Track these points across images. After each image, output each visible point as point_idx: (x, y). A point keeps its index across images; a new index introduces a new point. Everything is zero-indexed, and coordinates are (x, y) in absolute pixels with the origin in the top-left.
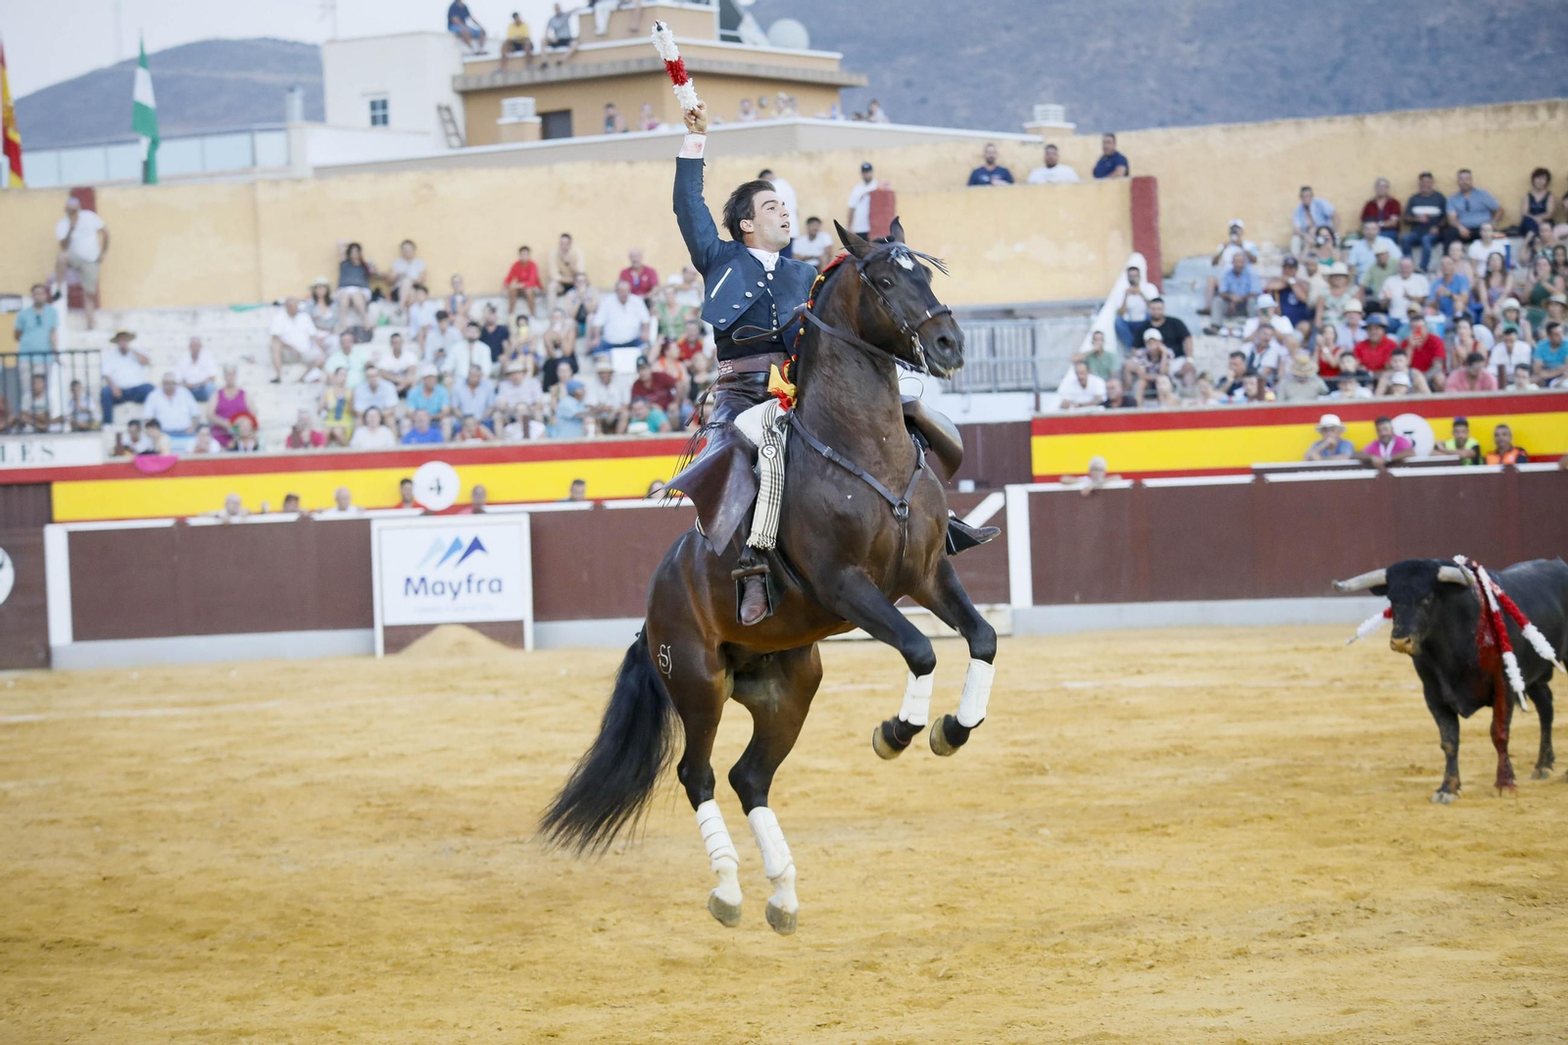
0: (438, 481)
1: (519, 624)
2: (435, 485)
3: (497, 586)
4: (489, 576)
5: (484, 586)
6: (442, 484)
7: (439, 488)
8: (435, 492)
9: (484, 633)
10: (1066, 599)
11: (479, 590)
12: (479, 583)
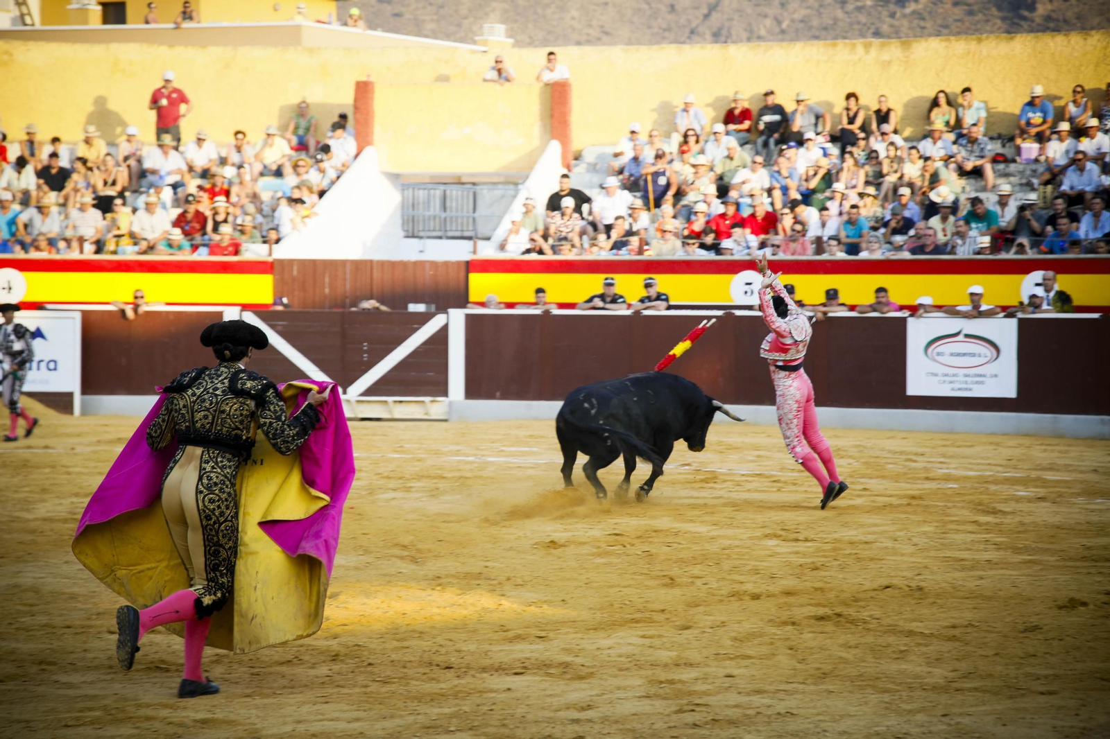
0: (9, 282)
1: (70, 396)
2: (6, 286)
3: (53, 366)
4: (47, 359)
5: (43, 365)
6: (12, 285)
7: (10, 289)
8: (6, 291)
9: (41, 401)
10: (490, 396)
11: (38, 369)
12: (40, 361)
